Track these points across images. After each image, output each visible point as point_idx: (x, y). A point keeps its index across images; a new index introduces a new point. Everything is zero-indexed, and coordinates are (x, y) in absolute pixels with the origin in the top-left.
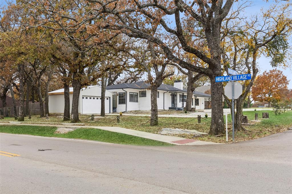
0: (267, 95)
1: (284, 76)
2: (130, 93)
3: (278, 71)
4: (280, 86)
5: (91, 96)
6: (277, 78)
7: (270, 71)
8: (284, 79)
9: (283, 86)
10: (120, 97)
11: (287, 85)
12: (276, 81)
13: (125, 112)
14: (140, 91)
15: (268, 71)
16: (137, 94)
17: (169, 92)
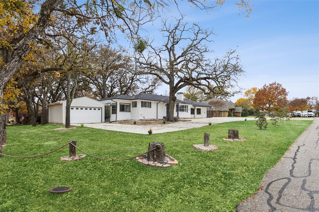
0: (268, 105)
1: (283, 89)
2: (121, 104)
3: (278, 84)
4: (280, 97)
5: (77, 106)
6: (277, 90)
7: (270, 84)
8: (284, 91)
9: (282, 98)
10: (113, 107)
11: (286, 96)
12: (275, 93)
13: (114, 121)
14: (133, 102)
15: (268, 85)
16: (129, 104)
17: (164, 103)
